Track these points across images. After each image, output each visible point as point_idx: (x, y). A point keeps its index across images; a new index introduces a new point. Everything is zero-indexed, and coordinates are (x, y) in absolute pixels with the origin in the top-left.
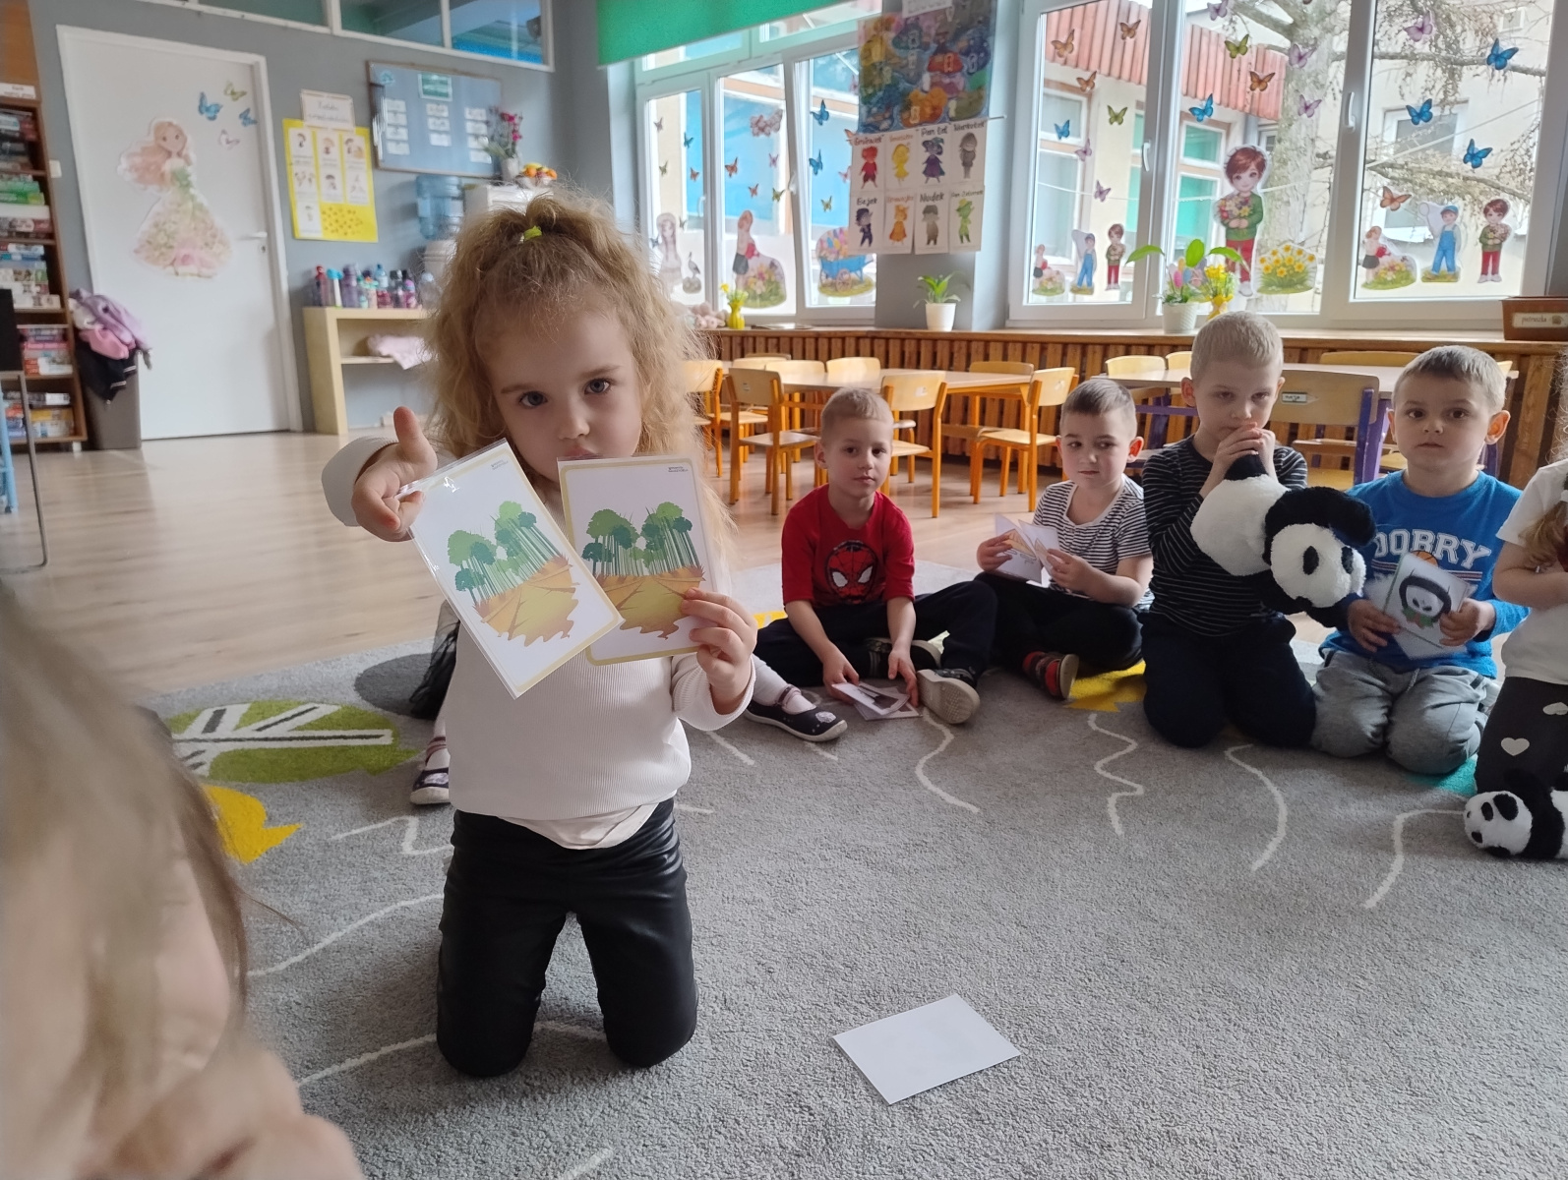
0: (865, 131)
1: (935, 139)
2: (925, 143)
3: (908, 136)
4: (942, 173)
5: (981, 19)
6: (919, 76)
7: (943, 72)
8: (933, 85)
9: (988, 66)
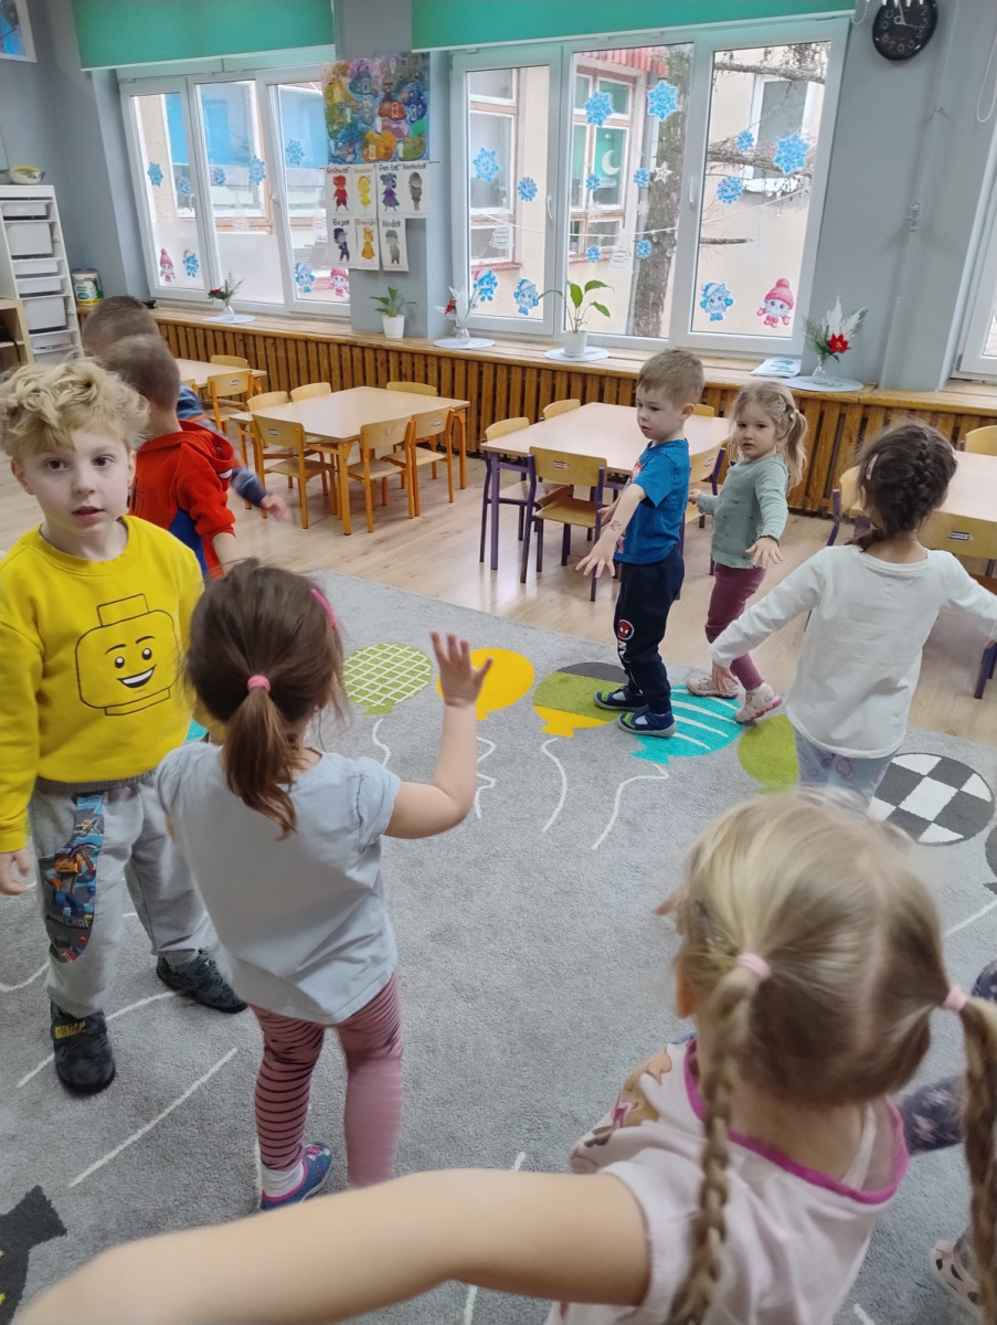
0: (334, 162)
1: (390, 174)
2: (383, 177)
3: (369, 170)
4: (397, 204)
5: (418, 74)
6: (373, 119)
7: (391, 118)
8: (384, 128)
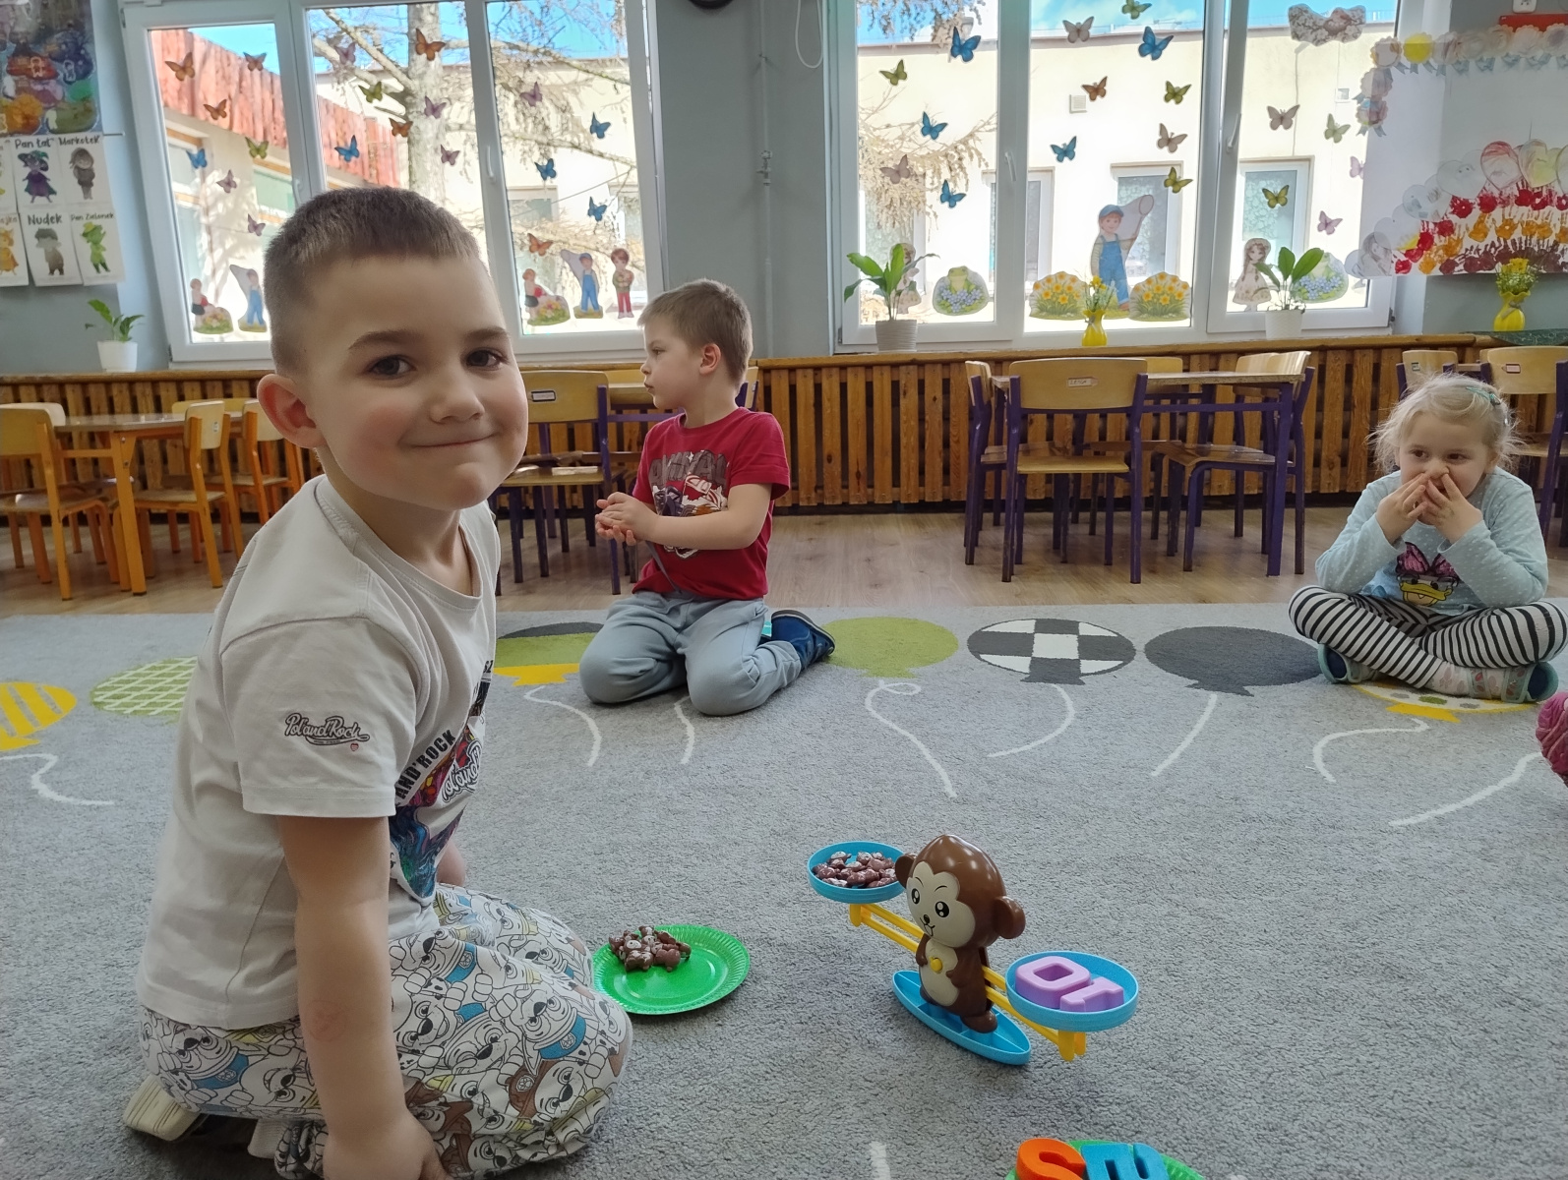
5: (71, 22)
7: (30, 77)
9: (90, 76)
